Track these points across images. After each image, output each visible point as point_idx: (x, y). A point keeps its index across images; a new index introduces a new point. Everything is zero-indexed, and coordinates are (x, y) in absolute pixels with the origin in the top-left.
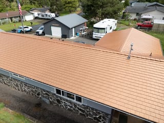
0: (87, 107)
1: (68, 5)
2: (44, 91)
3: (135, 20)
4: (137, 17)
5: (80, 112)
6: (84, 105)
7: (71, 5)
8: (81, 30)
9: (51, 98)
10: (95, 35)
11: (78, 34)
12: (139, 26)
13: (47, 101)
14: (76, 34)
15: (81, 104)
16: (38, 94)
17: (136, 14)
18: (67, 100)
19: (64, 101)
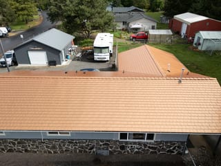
0: (161, 142)
1: (21, 12)
2: (102, 141)
3: (123, 30)
4: (124, 27)
5: (151, 150)
6: (156, 142)
7: (26, 12)
8: (70, 51)
9: (111, 148)
10: (97, 56)
11: (69, 57)
12: (133, 38)
13: (105, 153)
14: (67, 57)
15: (152, 141)
16: (92, 148)
17: (122, 23)
18: (135, 143)
19: (130, 145)
